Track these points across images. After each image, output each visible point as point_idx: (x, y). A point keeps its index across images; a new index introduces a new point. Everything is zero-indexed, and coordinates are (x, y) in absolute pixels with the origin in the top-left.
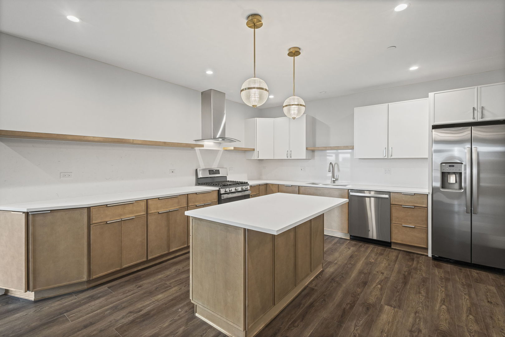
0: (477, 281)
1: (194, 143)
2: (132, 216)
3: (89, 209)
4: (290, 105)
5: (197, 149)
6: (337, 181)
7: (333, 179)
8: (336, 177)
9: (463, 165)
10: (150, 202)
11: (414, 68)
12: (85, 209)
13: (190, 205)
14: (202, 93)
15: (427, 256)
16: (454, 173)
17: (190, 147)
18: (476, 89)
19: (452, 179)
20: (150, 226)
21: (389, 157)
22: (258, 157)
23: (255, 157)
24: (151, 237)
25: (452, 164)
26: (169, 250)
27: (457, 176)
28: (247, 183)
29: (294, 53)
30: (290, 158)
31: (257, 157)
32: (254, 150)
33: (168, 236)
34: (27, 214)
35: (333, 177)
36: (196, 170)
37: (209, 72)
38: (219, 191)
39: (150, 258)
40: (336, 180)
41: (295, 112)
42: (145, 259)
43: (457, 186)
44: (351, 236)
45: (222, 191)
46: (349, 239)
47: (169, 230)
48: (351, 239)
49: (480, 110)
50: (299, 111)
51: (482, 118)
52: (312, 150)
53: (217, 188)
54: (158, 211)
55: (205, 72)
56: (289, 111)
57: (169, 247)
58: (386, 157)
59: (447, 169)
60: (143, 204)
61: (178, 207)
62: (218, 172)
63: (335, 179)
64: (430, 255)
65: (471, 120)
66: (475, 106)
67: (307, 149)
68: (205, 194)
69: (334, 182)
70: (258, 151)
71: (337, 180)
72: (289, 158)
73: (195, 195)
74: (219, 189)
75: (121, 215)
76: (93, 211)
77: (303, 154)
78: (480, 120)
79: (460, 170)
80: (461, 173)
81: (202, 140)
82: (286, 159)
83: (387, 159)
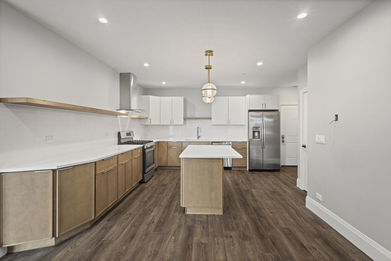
0: (268, 175)
3: (95, 162)
5: (118, 116)
9: (260, 128)
11: (243, 83)
12: (93, 163)
15: (247, 170)
16: (257, 132)
18: (263, 96)
19: (256, 134)
21: (229, 124)
23: (148, 123)
25: (256, 128)
27: (258, 132)
31: (150, 123)
32: (147, 118)
34: (53, 171)
36: (119, 134)
37: (146, 65)
38: (143, 147)
39: (119, 198)
43: (258, 137)
45: (145, 147)
47: (125, 177)
49: (264, 105)
51: (265, 108)
55: (143, 65)
57: (125, 188)
58: (227, 124)
59: (255, 130)
61: (129, 159)
62: (130, 134)
64: (248, 170)
65: (261, 109)
66: (263, 103)
70: (150, 119)
74: (144, 145)
75: (108, 167)
77: (182, 122)
78: (264, 109)
79: (259, 130)
80: (259, 131)
81: (120, 110)
82: (170, 124)
83: (228, 125)
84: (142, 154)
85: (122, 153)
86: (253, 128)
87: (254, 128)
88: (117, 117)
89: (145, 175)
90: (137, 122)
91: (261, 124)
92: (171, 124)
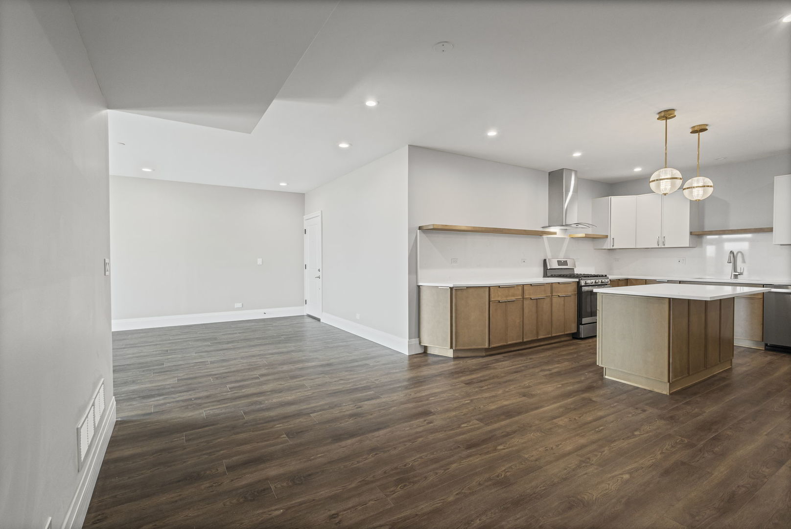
1: (542, 230)
2: (513, 298)
3: (489, 287)
5: (545, 236)
6: (741, 276)
7: (733, 273)
8: (739, 270)
10: (525, 287)
13: (553, 295)
14: (550, 174)
17: (539, 234)
20: (525, 311)
22: (613, 246)
23: (608, 245)
24: (526, 321)
26: (537, 337)
28: (606, 276)
30: (663, 247)
31: (611, 245)
32: (607, 237)
33: (537, 323)
34: (452, 289)
35: (735, 270)
36: (545, 261)
37: (577, 154)
38: (578, 283)
39: (525, 340)
40: (739, 274)
42: (521, 341)
44: (766, 345)
45: (583, 283)
46: (764, 349)
47: (537, 318)
48: (766, 349)
52: (698, 235)
53: (577, 280)
54: (531, 297)
57: (537, 334)
60: (520, 288)
61: (545, 295)
62: (565, 263)
63: (737, 274)
67: (691, 233)
68: (566, 285)
69: (736, 276)
70: (613, 239)
71: (741, 274)
72: (661, 246)
73: (558, 284)
74: (580, 280)
75: (507, 297)
76: (492, 289)
77: (686, 240)
81: (549, 226)
82: (658, 247)
84: (576, 293)
85: (531, 284)
88: (543, 238)
89: (581, 327)
90: (588, 246)
92: (660, 247)
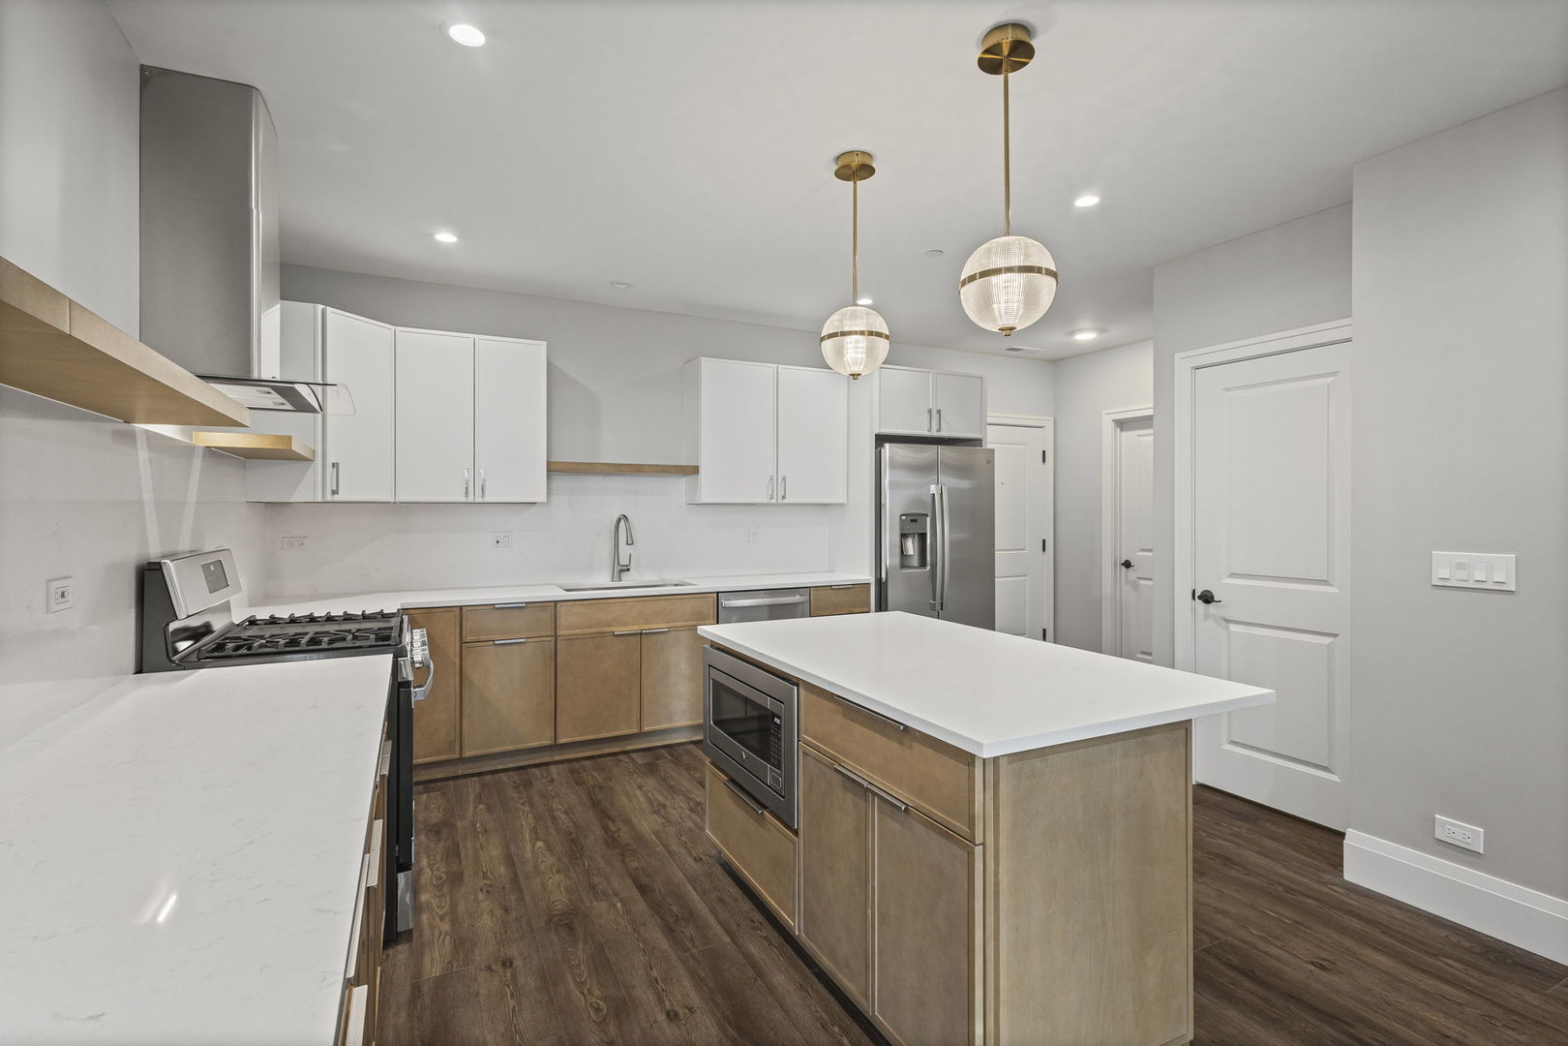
4: (843, 334)
9: (929, 519)
21: (779, 502)
27: (919, 539)
29: (855, 169)
41: (860, 356)
49: (935, 415)
50: (871, 351)
51: (939, 430)
56: (840, 352)
58: (772, 502)
59: (908, 528)
66: (930, 407)
79: (925, 528)
80: (925, 534)
83: (779, 505)
86: (901, 520)
87: (904, 518)
91: (930, 501)
92: (471, 499)
